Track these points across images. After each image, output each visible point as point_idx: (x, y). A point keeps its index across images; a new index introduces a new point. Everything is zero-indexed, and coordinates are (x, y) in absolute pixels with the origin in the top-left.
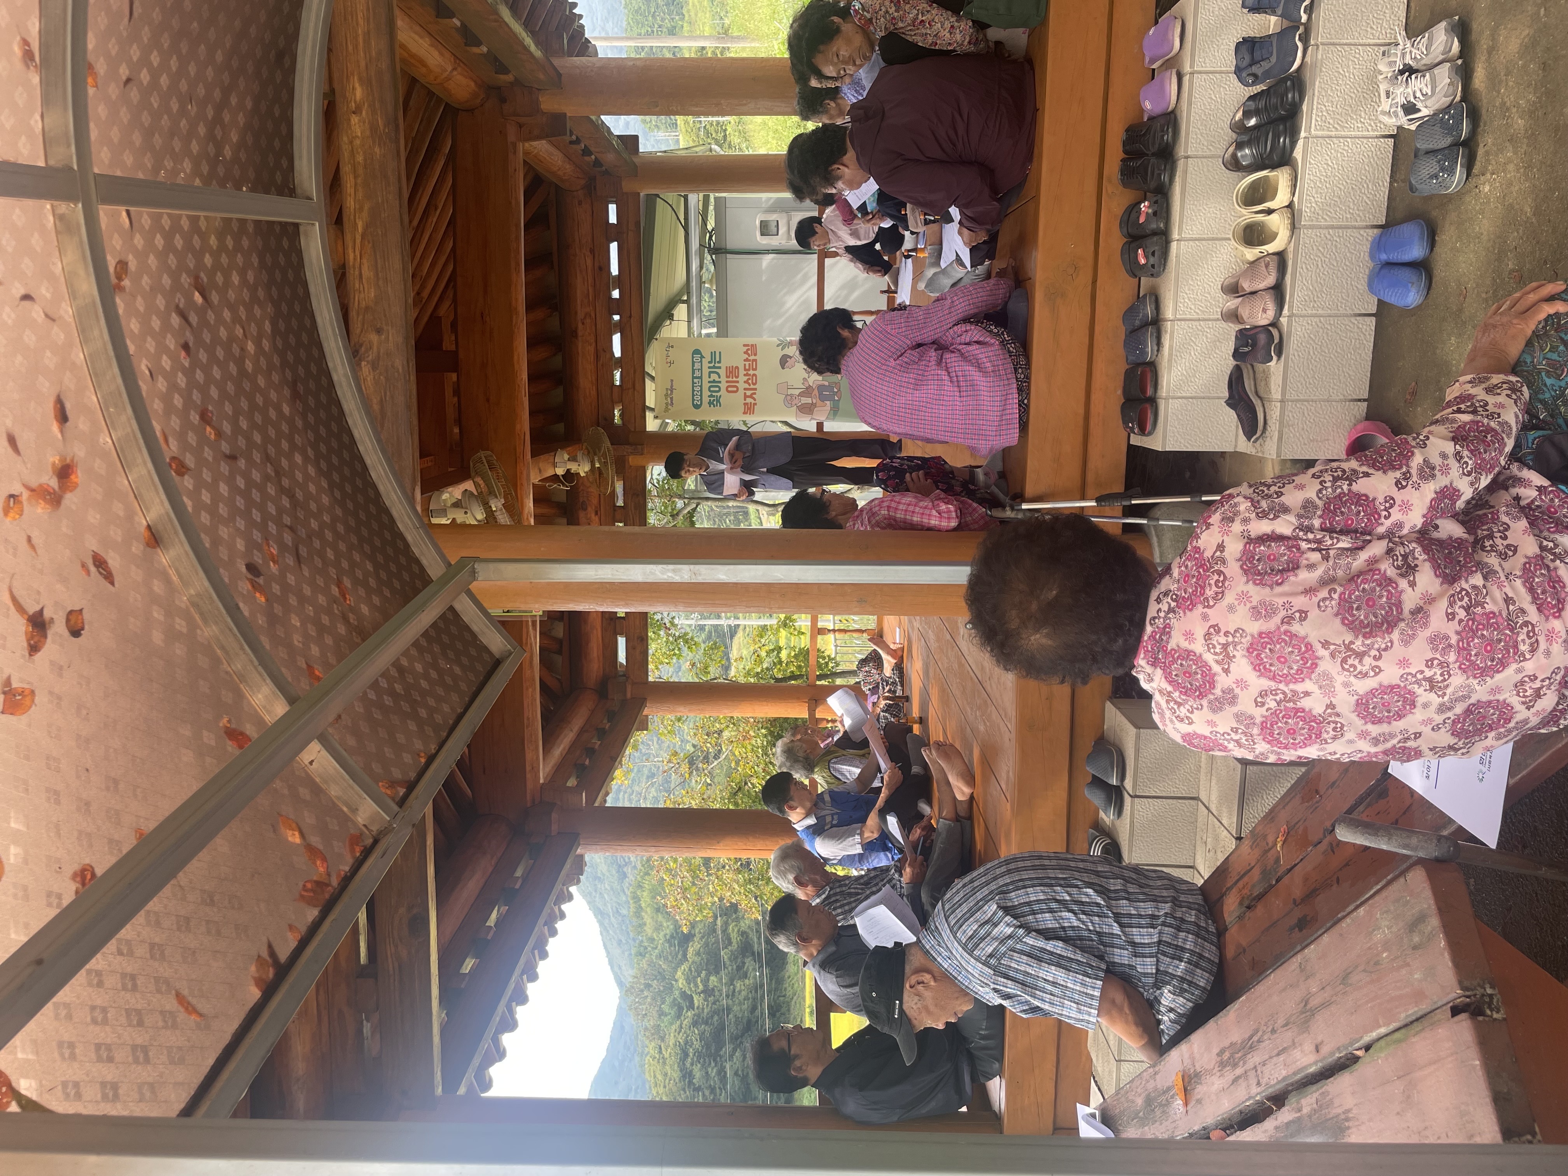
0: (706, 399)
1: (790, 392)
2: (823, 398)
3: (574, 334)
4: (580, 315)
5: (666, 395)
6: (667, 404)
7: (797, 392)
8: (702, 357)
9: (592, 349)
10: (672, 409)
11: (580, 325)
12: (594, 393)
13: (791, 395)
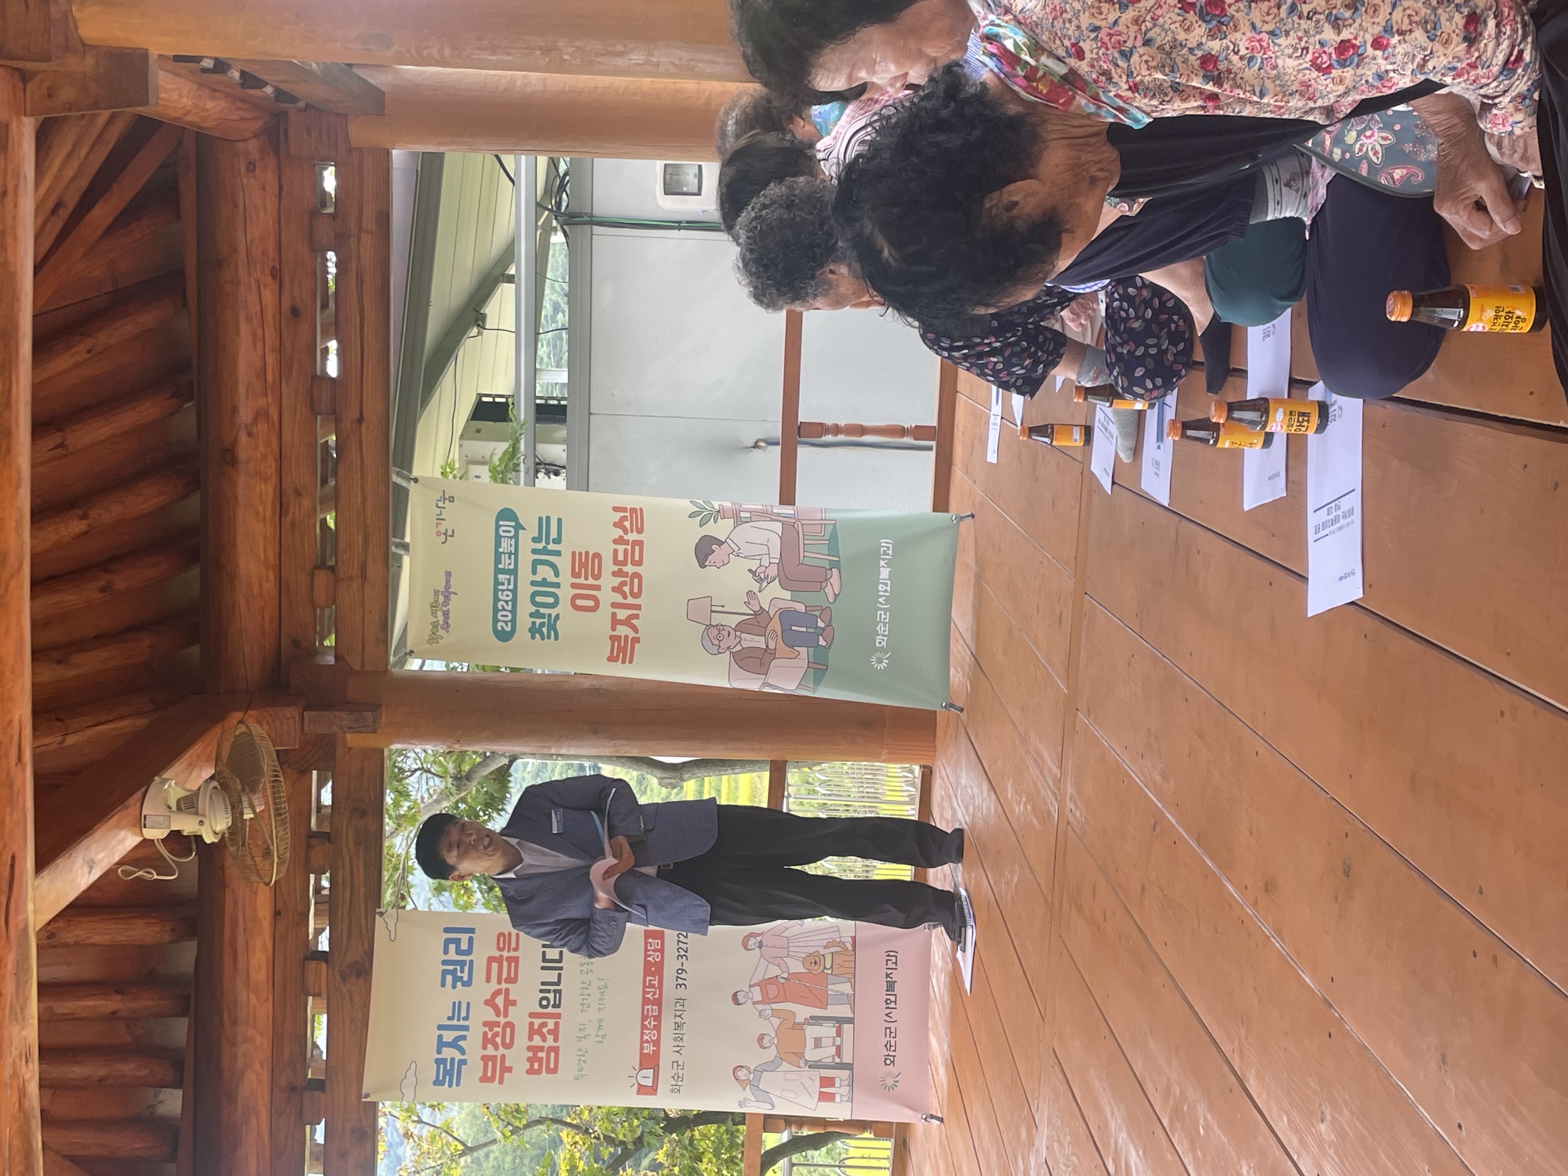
0: (524, 621)
1: (717, 619)
2: (791, 640)
3: (229, 456)
4: (245, 415)
5: (434, 606)
6: (435, 625)
7: (733, 621)
8: (519, 527)
9: (269, 489)
10: (447, 638)
11: (243, 438)
12: (270, 586)
13: (720, 627)
